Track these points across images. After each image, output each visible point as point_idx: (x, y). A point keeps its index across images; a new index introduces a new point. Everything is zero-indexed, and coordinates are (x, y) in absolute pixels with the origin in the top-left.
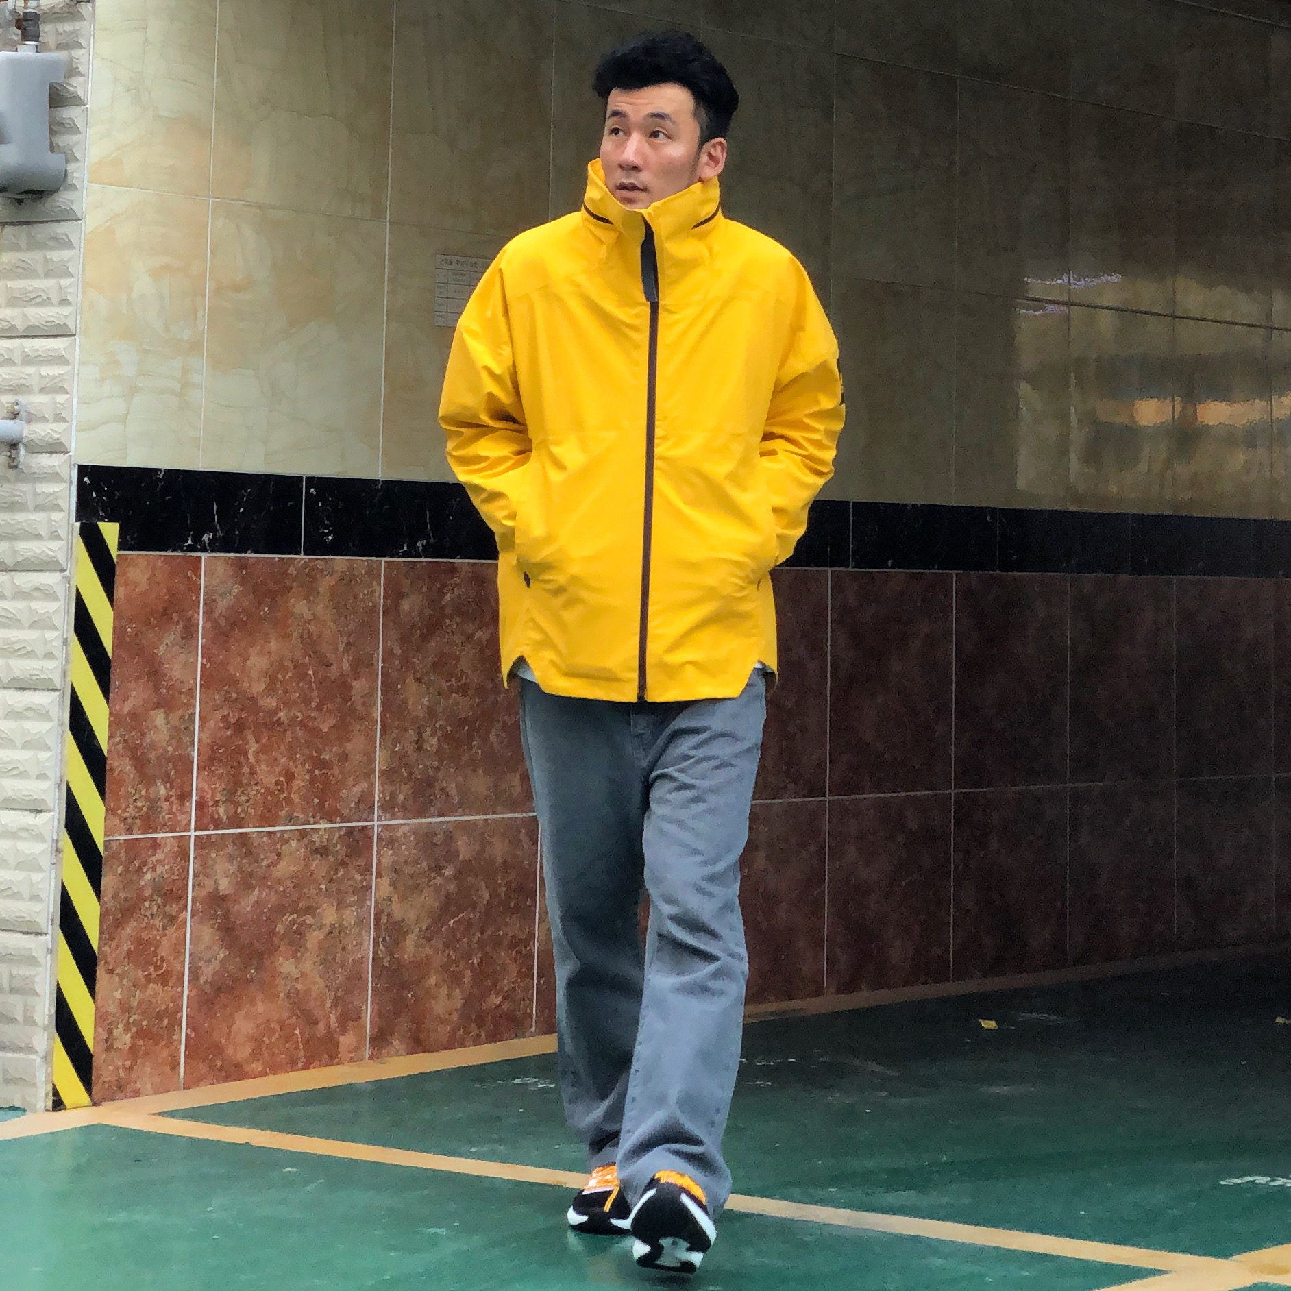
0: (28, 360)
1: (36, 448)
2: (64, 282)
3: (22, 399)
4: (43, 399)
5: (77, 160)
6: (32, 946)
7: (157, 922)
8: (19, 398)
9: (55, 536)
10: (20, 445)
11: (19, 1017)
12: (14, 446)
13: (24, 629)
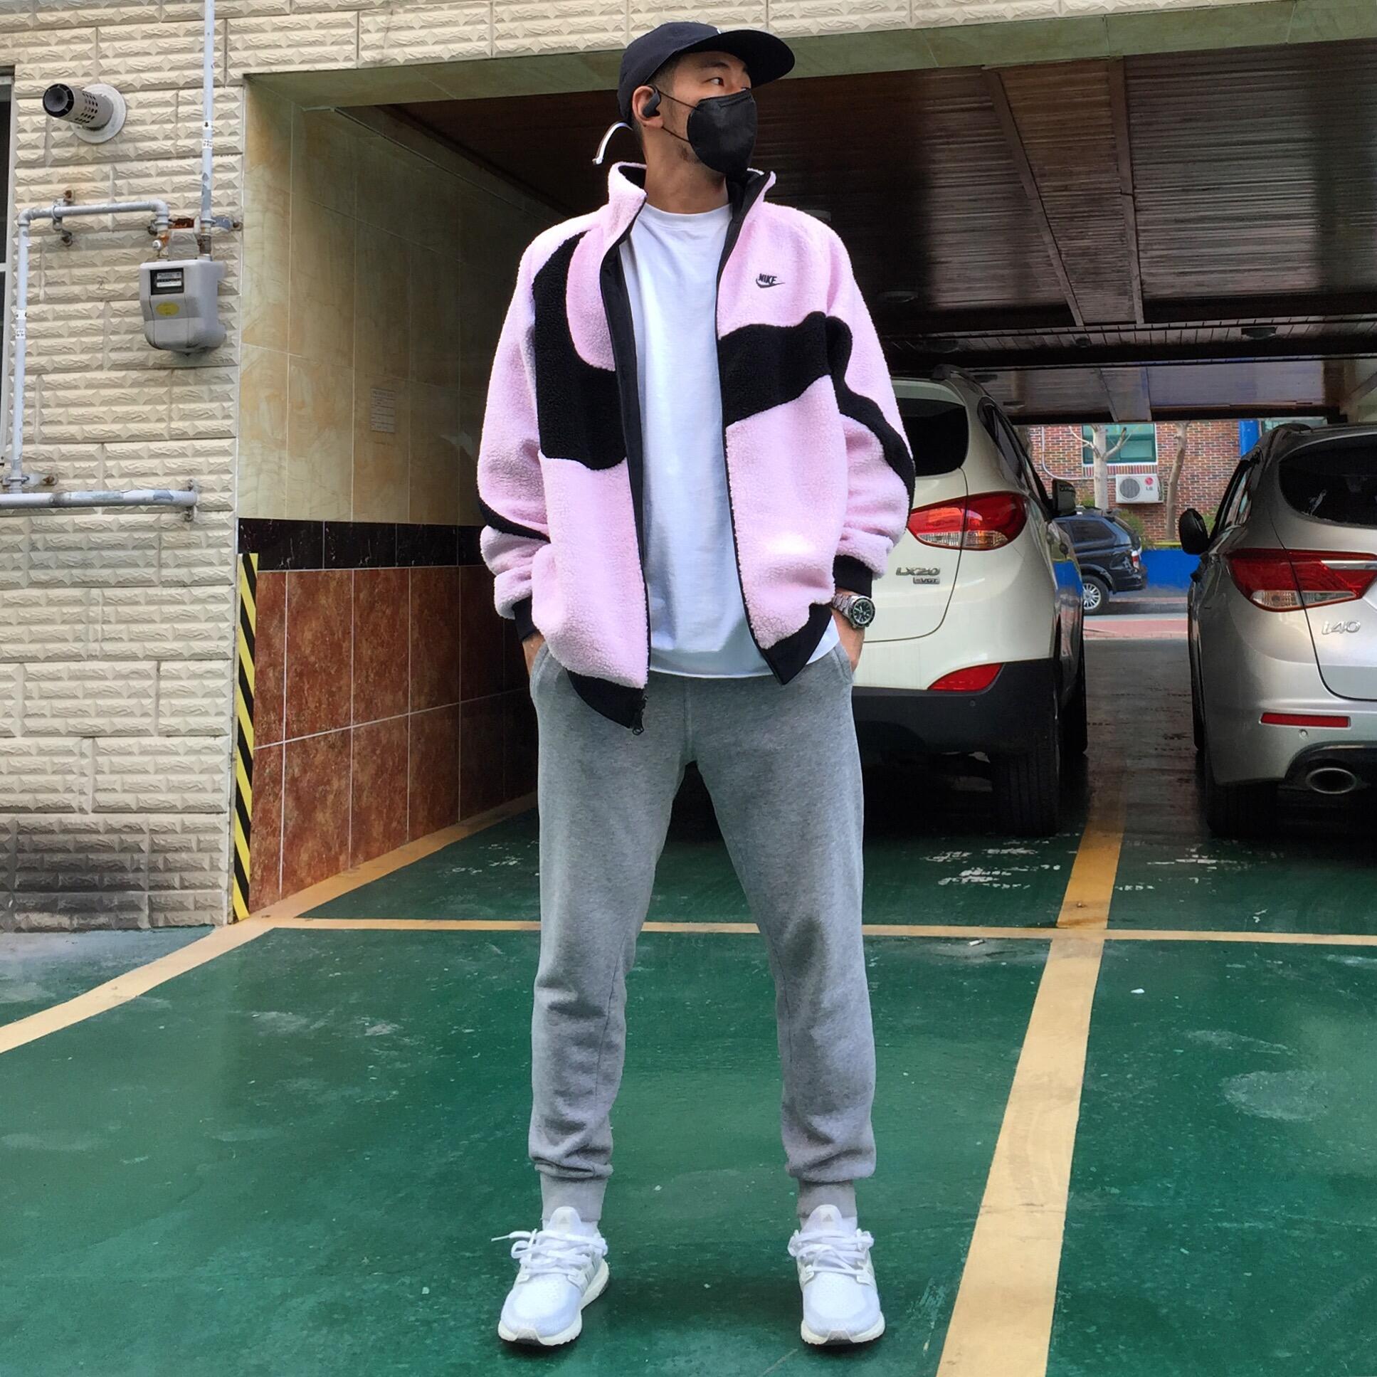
0: (198, 453)
1: (206, 508)
2: (225, 404)
3: (196, 478)
4: (213, 477)
5: (234, 328)
6: (216, 821)
7: (271, 798)
8: (192, 477)
9: (224, 563)
10: (195, 509)
11: (207, 867)
12: (189, 508)
13: (201, 621)
